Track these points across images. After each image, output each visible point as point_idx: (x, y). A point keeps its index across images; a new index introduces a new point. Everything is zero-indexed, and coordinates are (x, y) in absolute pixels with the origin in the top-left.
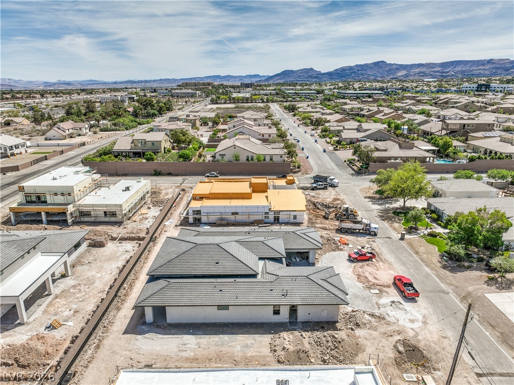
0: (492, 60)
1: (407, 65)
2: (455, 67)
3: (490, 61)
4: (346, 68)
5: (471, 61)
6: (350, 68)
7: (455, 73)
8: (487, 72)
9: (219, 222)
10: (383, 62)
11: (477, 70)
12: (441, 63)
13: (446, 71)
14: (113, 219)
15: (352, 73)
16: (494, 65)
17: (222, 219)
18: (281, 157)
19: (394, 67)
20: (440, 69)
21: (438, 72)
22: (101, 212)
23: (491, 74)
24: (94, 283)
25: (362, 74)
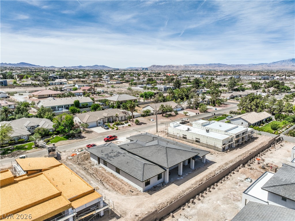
24: (224, 197)
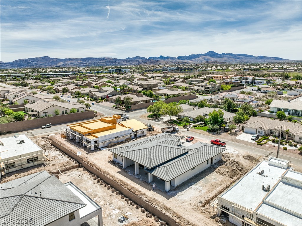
0: (105, 58)
1: (62, 59)
2: (89, 61)
3: (104, 59)
4: (23, 60)
5: (96, 58)
6: (26, 60)
7: (90, 64)
8: (105, 64)
9: (110, 145)
10: (47, 57)
11: (100, 62)
12: (81, 59)
13: (84, 63)
14: (36, 163)
15: (28, 63)
16: (107, 61)
17: (111, 143)
18: (84, 109)
19: (55, 60)
20: (81, 62)
21: (81, 63)
22: (25, 161)
23: (107, 65)
25: (35, 64)
